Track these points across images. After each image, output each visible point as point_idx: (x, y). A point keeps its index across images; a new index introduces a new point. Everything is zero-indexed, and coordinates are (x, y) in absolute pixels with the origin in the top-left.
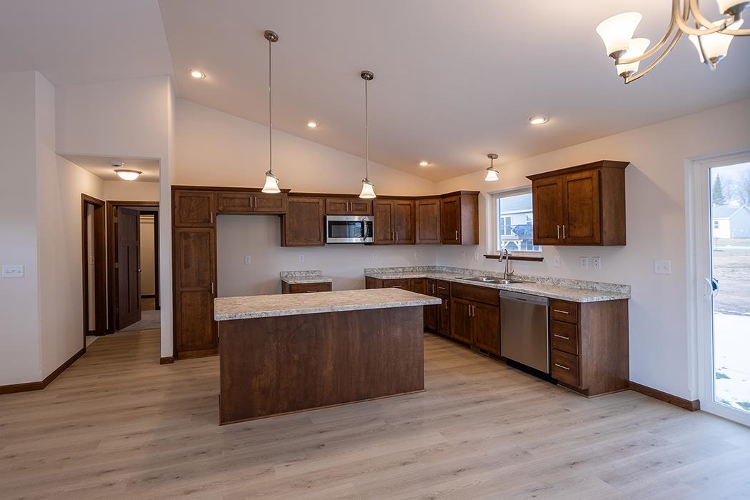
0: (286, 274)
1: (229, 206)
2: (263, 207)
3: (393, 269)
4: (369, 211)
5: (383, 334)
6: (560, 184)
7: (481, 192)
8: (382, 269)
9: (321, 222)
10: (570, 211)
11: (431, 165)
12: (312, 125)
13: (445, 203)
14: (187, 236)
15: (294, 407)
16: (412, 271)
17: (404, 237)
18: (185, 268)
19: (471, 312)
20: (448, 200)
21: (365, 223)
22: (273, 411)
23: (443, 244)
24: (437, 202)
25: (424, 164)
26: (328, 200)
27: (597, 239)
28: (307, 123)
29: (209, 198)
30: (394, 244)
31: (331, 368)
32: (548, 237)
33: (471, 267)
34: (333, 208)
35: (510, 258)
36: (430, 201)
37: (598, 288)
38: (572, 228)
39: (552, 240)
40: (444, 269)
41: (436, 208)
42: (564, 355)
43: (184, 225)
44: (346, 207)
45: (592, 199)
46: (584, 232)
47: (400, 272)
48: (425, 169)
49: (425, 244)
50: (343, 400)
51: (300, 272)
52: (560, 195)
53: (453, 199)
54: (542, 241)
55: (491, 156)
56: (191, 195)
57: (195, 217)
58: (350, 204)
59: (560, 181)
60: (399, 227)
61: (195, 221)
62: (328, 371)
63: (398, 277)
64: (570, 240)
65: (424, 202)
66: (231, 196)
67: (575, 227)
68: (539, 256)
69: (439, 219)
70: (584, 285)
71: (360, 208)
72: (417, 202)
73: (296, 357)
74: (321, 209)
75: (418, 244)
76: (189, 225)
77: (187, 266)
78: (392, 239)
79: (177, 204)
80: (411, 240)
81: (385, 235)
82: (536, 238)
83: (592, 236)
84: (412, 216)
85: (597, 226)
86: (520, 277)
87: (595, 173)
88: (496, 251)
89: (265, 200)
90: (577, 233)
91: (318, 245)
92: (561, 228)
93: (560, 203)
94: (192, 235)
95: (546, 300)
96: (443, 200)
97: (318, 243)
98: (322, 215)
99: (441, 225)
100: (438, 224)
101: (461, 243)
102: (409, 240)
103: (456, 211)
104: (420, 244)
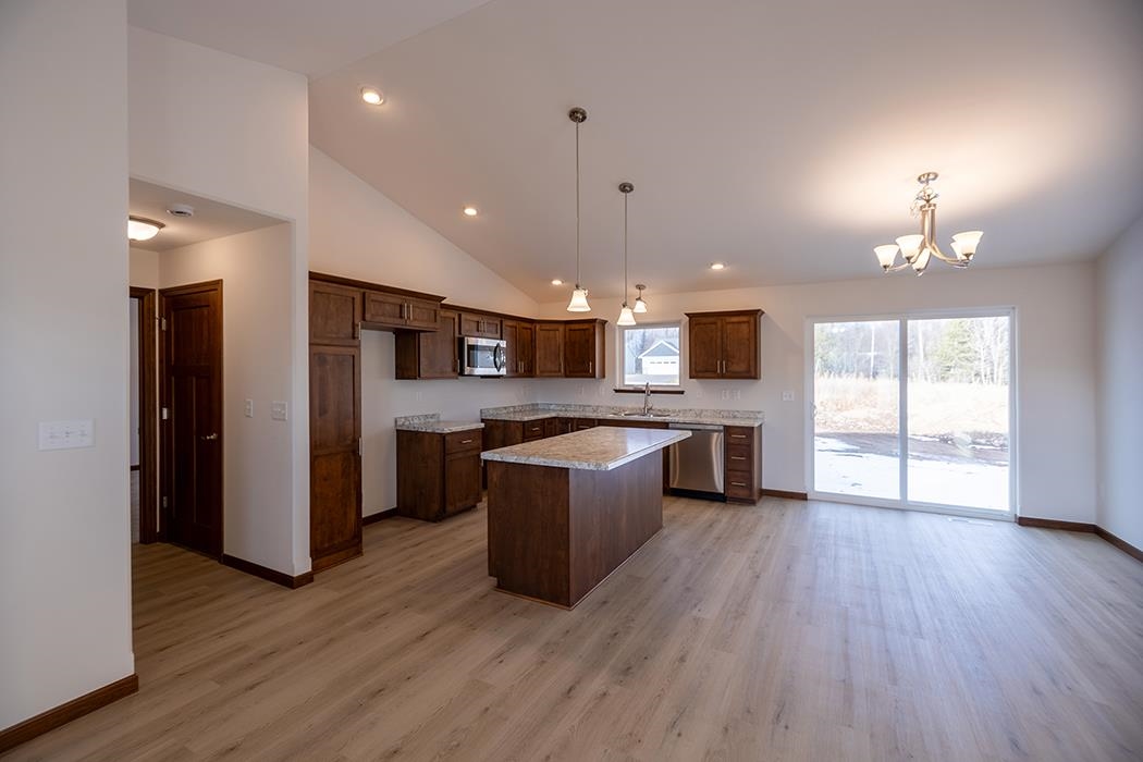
0: (403, 420)
1: (376, 315)
2: (417, 320)
3: (505, 408)
4: (499, 334)
6: (719, 324)
7: (609, 320)
8: (496, 409)
9: (457, 346)
10: (729, 349)
12: (471, 212)
13: (571, 330)
14: (325, 359)
16: (521, 411)
18: (320, 415)
20: (573, 326)
21: (497, 350)
23: (567, 376)
24: (561, 328)
25: (557, 282)
26: (464, 316)
27: (753, 374)
28: (464, 208)
29: (353, 299)
30: (519, 376)
32: (707, 371)
34: (467, 326)
36: (554, 326)
37: (739, 415)
38: (731, 364)
39: (710, 374)
40: (552, 407)
41: (560, 334)
43: (320, 341)
44: (479, 327)
45: (748, 340)
46: (742, 367)
49: (545, 376)
51: (419, 417)
53: (585, 326)
54: (700, 375)
55: (640, 287)
56: (329, 291)
57: (335, 329)
58: (483, 323)
59: (719, 321)
60: (522, 356)
61: (334, 336)
64: (728, 374)
65: (547, 327)
66: (380, 298)
67: (733, 363)
68: (685, 389)
69: (562, 348)
70: (725, 414)
71: (490, 329)
72: (539, 326)
74: (456, 328)
75: (537, 377)
76: (326, 342)
78: (517, 371)
80: (532, 372)
81: (511, 365)
82: (694, 373)
83: (749, 371)
84: (533, 343)
85: (752, 363)
86: (660, 410)
87: (752, 320)
88: (624, 385)
89: (418, 310)
90: (735, 368)
91: (452, 378)
92: (721, 364)
93: (719, 341)
94: (330, 359)
95: (722, 428)
96: (568, 327)
97: (453, 374)
98: (457, 335)
99: (565, 354)
100: (562, 354)
101: (594, 377)
102: (530, 373)
103: (587, 341)
104: (541, 376)
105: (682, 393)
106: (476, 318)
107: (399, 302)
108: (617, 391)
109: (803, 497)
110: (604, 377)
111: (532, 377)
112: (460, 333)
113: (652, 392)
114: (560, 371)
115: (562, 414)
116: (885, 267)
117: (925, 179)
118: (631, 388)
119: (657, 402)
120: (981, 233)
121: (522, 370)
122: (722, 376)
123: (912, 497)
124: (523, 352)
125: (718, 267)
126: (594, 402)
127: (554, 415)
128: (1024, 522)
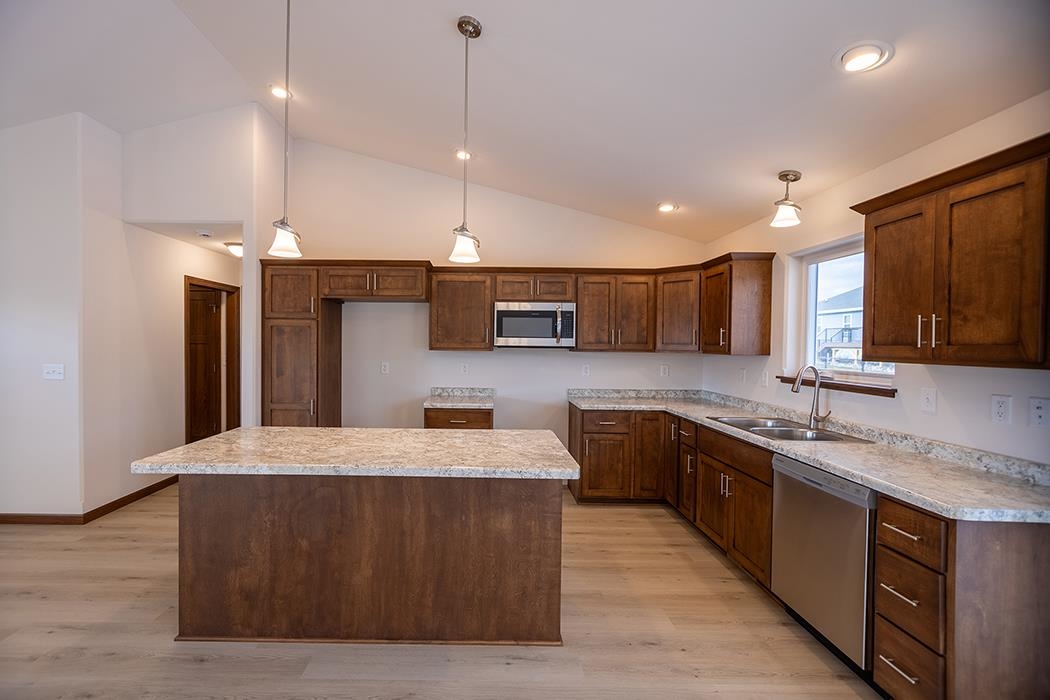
0: (439, 391)
1: (338, 289)
2: (387, 288)
3: (619, 391)
4: (570, 294)
5: (472, 521)
6: (930, 214)
7: (778, 253)
8: (598, 391)
9: (488, 313)
10: (955, 277)
11: (682, 210)
12: (462, 155)
13: (707, 278)
14: (281, 331)
15: (299, 631)
16: (654, 398)
17: (635, 339)
18: (278, 376)
19: (725, 488)
20: (712, 271)
21: (559, 315)
22: (262, 633)
23: (705, 352)
24: (695, 276)
25: (666, 208)
26: (501, 278)
29: (310, 276)
30: (615, 350)
31: (368, 572)
32: (895, 343)
33: (755, 398)
34: (508, 289)
35: (823, 385)
36: (682, 276)
38: (956, 321)
39: (907, 352)
40: (713, 397)
41: (693, 287)
42: (902, 639)
43: (276, 315)
44: (529, 288)
45: (1020, 241)
46: (990, 331)
47: (630, 398)
48: (668, 217)
49: (671, 351)
50: (389, 634)
51: (461, 389)
52: (929, 240)
53: (720, 269)
54: (881, 351)
55: (784, 176)
56: (285, 272)
57: (292, 305)
58: (535, 284)
59: (930, 206)
60: (624, 323)
61: (291, 310)
62: (362, 577)
63: (610, 407)
64: (951, 349)
65: (672, 277)
66: (340, 273)
67: (965, 319)
68: (887, 384)
69: (696, 307)
70: (996, 466)
71: (553, 289)
72: (661, 278)
73: (304, 543)
74: (487, 292)
75: (659, 351)
76: (283, 316)
77: (280, 373)
78: (610, 342)
79: (268, 286)
80: (646, 343)
81: (598, 335)
82: (869, 344)
83: (1017, 343)
84: (651, 304)
85: (1032, 316)
86: (844, 427)
87: (1035, 169)
91: (482, 349)
92: (927, 326)
94: (287, 330)
96: (706, 273)
97: (478, 346)
100: (696, 316)
101: (730, 353)
102: (644, 346)
103: (723, 293)
104: (663, 351)
105: (891, 393)
107: (361, 273)
108: (785, 380)
110: (765, 350)
114: (692, 343)
121: (618, 341)
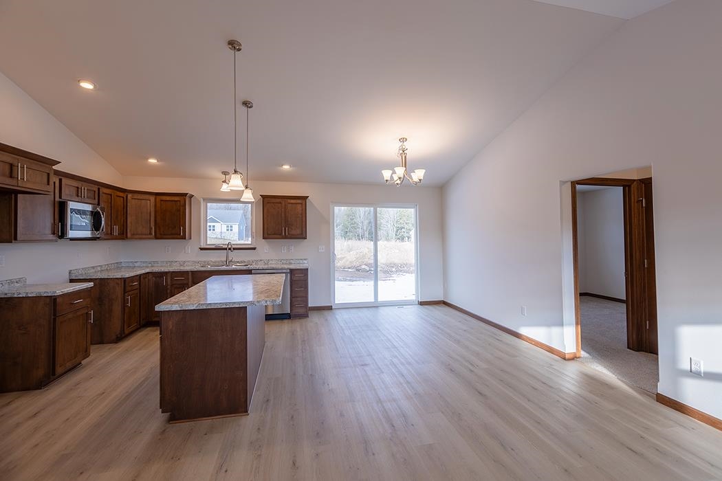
4: (97, 200)
6: (283, 204)
9: (57, 209)
10: (289, 220)
13: (161, 201)
20: (164, 198)
24: (152, 198)
25: (153, 161)
26: (64, 181)
27: (304, 235)
34: (67, 192)
35: (231, 249)
36: (147, 197)
37: (293, 262)
38: (290, 229)
39: (279, 236)
41: (150, 204)
42: (299, 299)
45: (301, 215)
48: (152, 166)
49: (136, 239)
53: (176, 198)
55: (225, 173)
58: (84, 189)
64: (289, 236)
65: (139, 196)
67: (292, 229)
68: (256, 247)
69: (153, 214)
70: (284, 262)
71: (89, 195)
72: (129, 196)
74: (56, 191)
75: (130, 239)
84: (125, 210)
85: (303, 229)
87: (304, 202)
88: (207, 245)
89: (31, 171)
90: (293, 232)
91: (51, 241)
92: (285, 229)
93: (283, 215)
95: (289, 271)
96: (159, 198)
97: (51, 237)
98: (57, 199)
99: (155, 221)
100: (152, 219)
101: (185, 239)
102: (123, 236)
103: (179, 211)
104: (132, 238)
105: (254, 249)
106: (75, 184)
108: (201, 249)
109: (330, 308)
110: (191, 238)
111: (123, 239)
112: (60, 197)
113: (234, 249)
114: (151, 234)
115: (156, 269)
116: (387, 181)
117: (403, 140)
118: (213, 247)
119: (234, 256)
120: (424, 171)
121: (116, 233)
122: (286, 237)
123: (381, 299)
124: (117, 217)
125: (286, 167)
126: (181, 257)
127: (148, 270)
128: (422, 304)
